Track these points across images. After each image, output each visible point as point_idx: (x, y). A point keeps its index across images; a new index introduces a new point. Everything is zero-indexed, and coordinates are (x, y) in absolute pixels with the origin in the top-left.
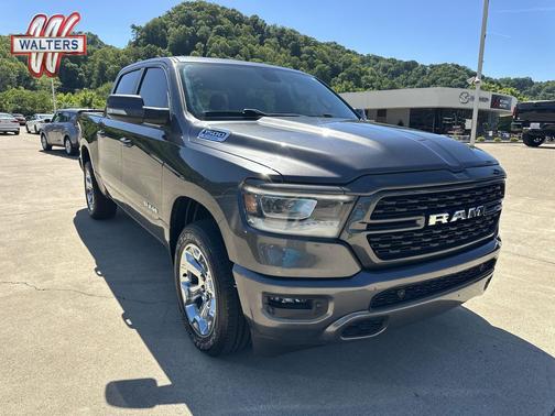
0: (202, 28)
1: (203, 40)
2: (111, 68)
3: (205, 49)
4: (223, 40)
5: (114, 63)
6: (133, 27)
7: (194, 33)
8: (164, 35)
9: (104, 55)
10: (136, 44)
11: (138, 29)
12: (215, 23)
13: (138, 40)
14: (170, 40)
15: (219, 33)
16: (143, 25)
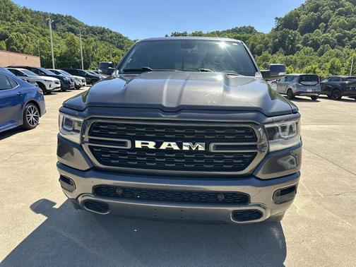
0: (326, 12)
1: (326, 21)
2: (258, 47)
3: (326, 27)
4: (342, 19)
5: (260, 43)
6: (277, 18)
7: (319, 17)
8: (296, 21)
9: (255, 39)
10: (277, 29)
11: (279, 19)
12: (337, 7)
13: (278, 27)
14: (301, 24)
15: (340, 14)
16: (283, 17)
